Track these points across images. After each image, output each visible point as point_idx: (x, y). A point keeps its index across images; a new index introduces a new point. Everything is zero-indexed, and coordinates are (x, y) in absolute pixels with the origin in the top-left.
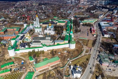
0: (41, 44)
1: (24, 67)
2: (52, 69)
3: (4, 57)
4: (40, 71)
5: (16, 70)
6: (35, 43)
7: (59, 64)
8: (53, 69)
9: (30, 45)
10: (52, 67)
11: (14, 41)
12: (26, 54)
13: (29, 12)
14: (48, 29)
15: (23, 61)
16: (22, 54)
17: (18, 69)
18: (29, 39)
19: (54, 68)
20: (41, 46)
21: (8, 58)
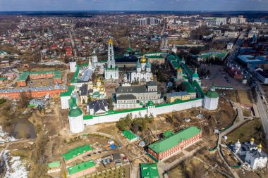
0: (138, 102)
1: (123, 155)
2: (191, 153)
3: (59, 135)
4: (167, 161)
5: (105, 163)
6: (123, 101)
7: (201, 142)
8: (195, 155)
9: (113, 107)
10: (189, 149)
11: (69, 97)
12: (108, 125)
13: (62, 40)
14: (139, 70)
15: (112, 142)
16: (100, 127)
17: (111, 161)
18: (103, 93)
19: (194, 151)
20: (138, 106)
21: (70, 136)
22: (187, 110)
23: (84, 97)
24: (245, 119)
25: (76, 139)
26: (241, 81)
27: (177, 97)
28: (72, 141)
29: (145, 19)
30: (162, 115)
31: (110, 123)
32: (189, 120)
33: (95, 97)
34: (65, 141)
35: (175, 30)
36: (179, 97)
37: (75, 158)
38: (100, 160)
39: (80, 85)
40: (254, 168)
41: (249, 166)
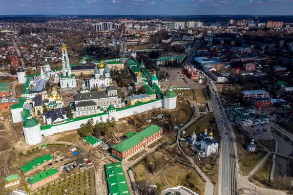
0: (98, 107)
1: (86, 160)
2: (153, 149)
4: (131, 159)
5: (68, 169)
6: (83, 108)
7: (162, 139)
8: (157, 150)
9: (72, 114)
10: (151, 146)
14: (97, 76)
15: (74, 149)
16: (60, 136)
17: (74, 166)
18: (60, 102)
19: (156, 147)
20: (99, 111)
22: (149, 112)
23: (38, 107)
24: (201, 114)
25: (34, 150)
26: (197, 82)
27: (137, 100)
28: (29, 153)
29: (101, 23)
30: (124, 119)
31: (70, 131)
32: (150, 121)
33: (51, 107)
34: (22, 154)
35: (134, 35)
36: (140, 100)
37: (35, 169)
38: (63, 167)
39: (33, 96)
40: (208, 154)
41: (204, 153)
